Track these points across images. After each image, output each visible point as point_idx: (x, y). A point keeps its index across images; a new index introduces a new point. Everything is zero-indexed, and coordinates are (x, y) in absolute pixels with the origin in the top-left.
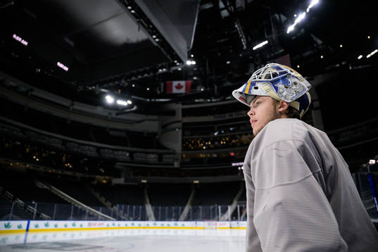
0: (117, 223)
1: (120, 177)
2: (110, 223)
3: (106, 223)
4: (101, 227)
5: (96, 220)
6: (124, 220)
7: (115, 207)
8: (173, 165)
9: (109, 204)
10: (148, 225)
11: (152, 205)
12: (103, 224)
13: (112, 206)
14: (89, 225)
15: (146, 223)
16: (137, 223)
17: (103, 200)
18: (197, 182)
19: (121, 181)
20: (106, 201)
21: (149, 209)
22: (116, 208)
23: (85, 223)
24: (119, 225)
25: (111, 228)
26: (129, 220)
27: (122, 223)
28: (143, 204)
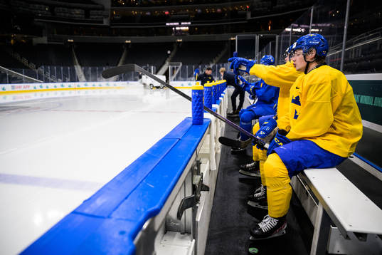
0: (45, 85)
1: (42, 36)
2: (37, 85)
3: (32, 85)
4: (27, 89)
5: (21, 82)
6: (52, 82)
7: (40, 69)
8: (102, 22)
9: (32, 66)
10: (78, 86)
11: (81, 65)
12: (29, 86)
13: (37, 68)
14: (13, 87)
15: (77, 83)
16: (66, 85)
17: (25, 61)
18: (129, 42)
19: (44, 40)
20: (29, 63)
21: (79, 70)
22: (42, 69)
23: (8, 87)
24: (47, 87)
25: (39, 90)
26: (58, 82)
27: (51, 85)
28: (72, 65)
